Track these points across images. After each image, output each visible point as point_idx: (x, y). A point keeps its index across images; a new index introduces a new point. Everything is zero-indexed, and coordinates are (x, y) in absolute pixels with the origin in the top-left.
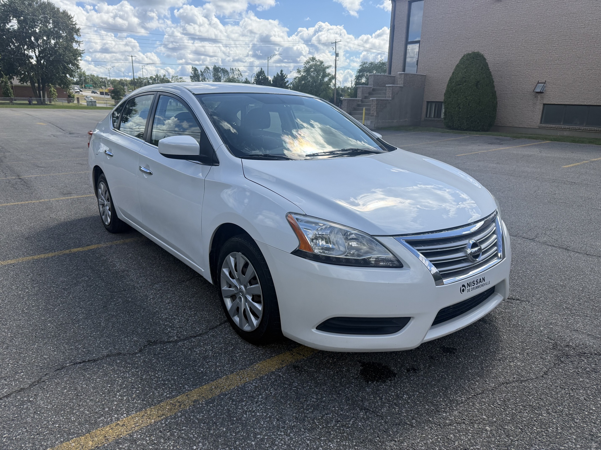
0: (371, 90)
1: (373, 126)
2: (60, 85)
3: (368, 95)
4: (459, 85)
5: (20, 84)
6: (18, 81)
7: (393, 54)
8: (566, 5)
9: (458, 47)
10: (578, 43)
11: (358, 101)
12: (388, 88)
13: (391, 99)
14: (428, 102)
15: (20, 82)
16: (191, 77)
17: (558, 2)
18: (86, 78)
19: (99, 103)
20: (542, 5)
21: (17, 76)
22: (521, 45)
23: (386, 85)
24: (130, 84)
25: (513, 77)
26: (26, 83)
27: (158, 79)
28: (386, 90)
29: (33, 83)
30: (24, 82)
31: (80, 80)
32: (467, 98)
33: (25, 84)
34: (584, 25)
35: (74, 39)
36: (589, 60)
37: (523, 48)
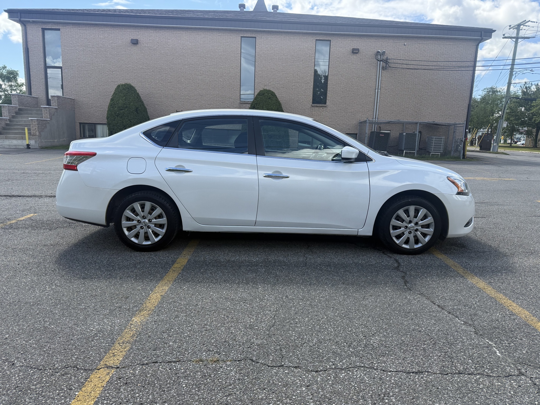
0: (17, 109)
1: (38, 145)
3: (15, 114)
4: (121, 110)
7: (31, 76)
8: (186, 58)
9: (104, 77)
10: (199, 85)
11: (6, 120)
12: (43, 110)
13: (49, 119)
14: (80, 123)
17: (180, 55)
20: (169, 54)
22: (159, 82)
23: (41, 106)
25: (157, 106)
28: (41, 111)
32: (131, 121)
34: (201, 74)
36: (208, 98)
37: (161, 84)
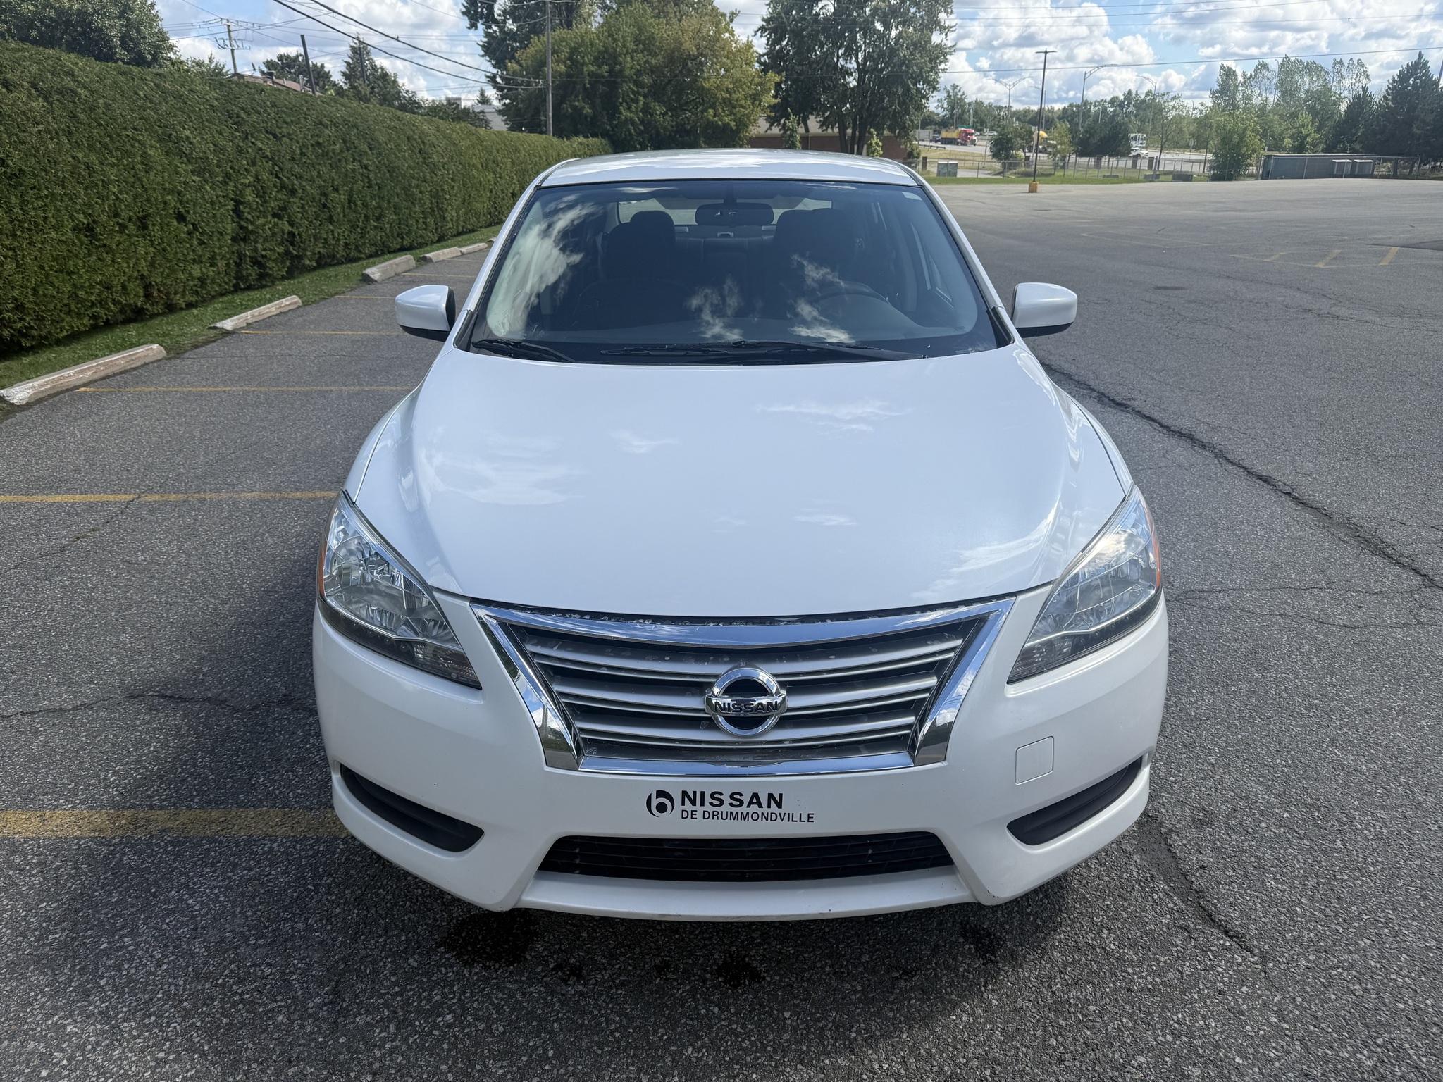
2: (892, 129)
5: (820, 131)
6: (818, 125)
15: (821, 126)
16: (1213, 93)
18: (963, 111)
19: (962, 168)
21: (818, 115)
24: (1059, 118)
26: (832, 128)
27: (1128, 104)
29: (843, 129)
30: (827, 127)
31: (952, 114)
33: (830, 130)
35: (937, 23)
